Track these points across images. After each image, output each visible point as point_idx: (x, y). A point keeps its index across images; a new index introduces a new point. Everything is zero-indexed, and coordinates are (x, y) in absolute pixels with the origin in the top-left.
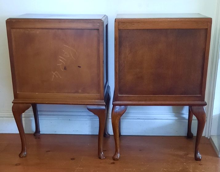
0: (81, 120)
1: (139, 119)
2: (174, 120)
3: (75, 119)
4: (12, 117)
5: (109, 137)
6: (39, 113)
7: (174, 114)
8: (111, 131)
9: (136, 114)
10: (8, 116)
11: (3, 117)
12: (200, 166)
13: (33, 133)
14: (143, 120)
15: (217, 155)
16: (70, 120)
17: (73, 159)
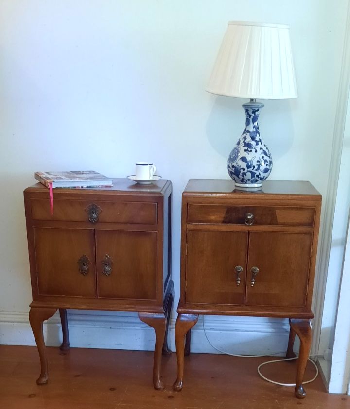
0: (130, 329)
1: (214, 330)
2: (270, 334)
3: (118, 327)
4: (27, 322)
5: (171, 354)
6: (68, 317)
7: (271, 324)
8: (172, 346)
9: (211, 323)
10: (20, 320)
11: (13, 322)
12: (298, 405)
13: (59, 345)
14: (219, 332)
15: (325, 388)
16: (111, 328)
17: (112, 389)
